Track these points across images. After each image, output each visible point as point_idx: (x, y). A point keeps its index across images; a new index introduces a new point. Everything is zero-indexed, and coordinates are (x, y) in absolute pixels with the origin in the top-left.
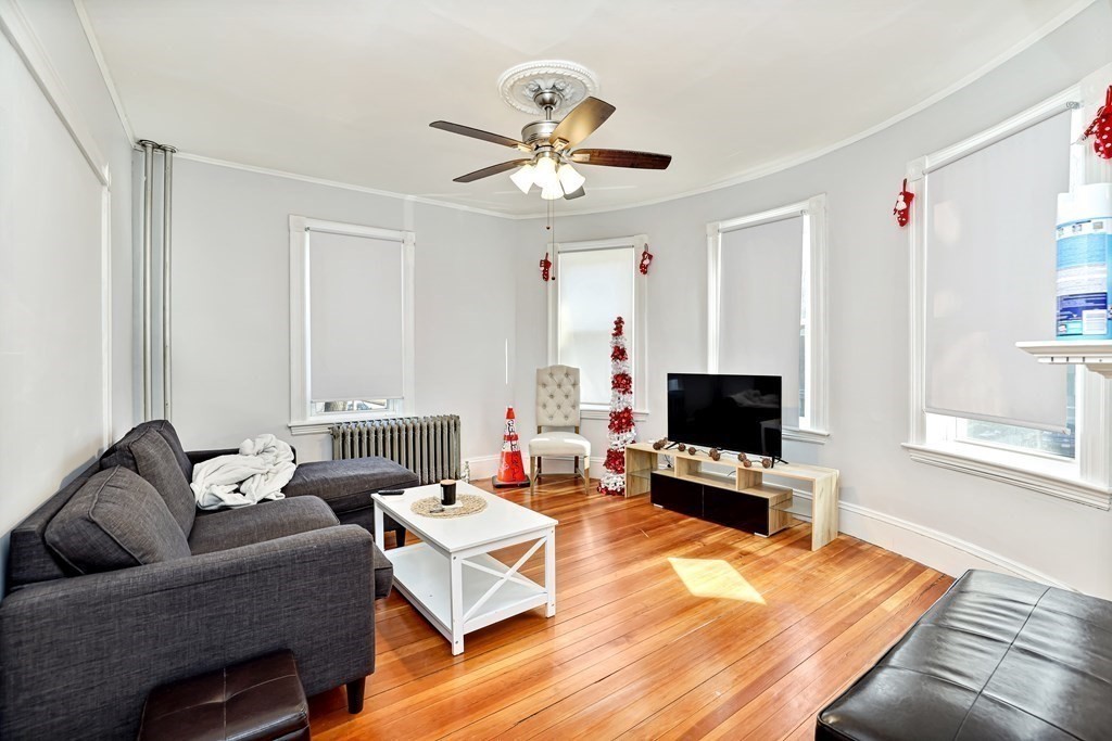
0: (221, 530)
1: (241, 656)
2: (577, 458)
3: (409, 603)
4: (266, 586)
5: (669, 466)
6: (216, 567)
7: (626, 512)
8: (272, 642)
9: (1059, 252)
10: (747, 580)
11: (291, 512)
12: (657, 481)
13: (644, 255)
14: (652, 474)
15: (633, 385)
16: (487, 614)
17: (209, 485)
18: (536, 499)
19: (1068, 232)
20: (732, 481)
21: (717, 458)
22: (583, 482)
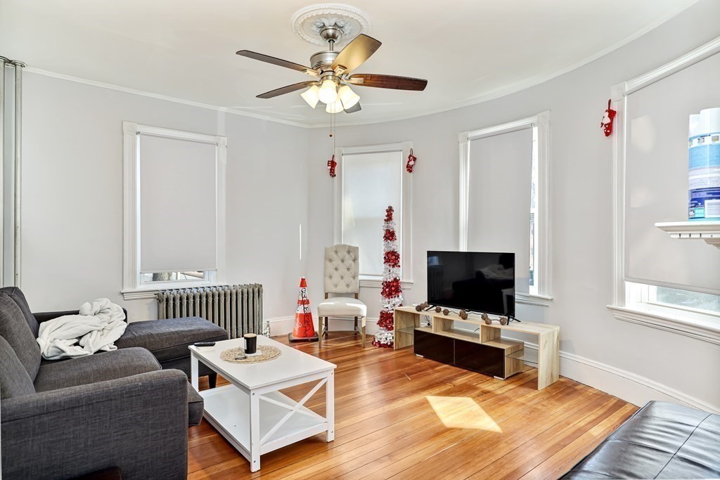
0: (62, 375)
1: (76, 474)
2: (356, 318)
3: (218, 432)
4: (99, 416)
5: (429, 324)
6: (58, 400)
7: (394, 361)
8: (103, 461)
9: (691, 157)
10: (487, 412)
11: (123, 361)
12: (420, 336)
13: (409, 157)
14: (415, 331)
15: (401, 260)
16: (280, 439)
17: (52, 339)
18: (323, 350)
19: (695, 143)
20: (477, 336)
21: (465, 318)
22: (361, 337)
